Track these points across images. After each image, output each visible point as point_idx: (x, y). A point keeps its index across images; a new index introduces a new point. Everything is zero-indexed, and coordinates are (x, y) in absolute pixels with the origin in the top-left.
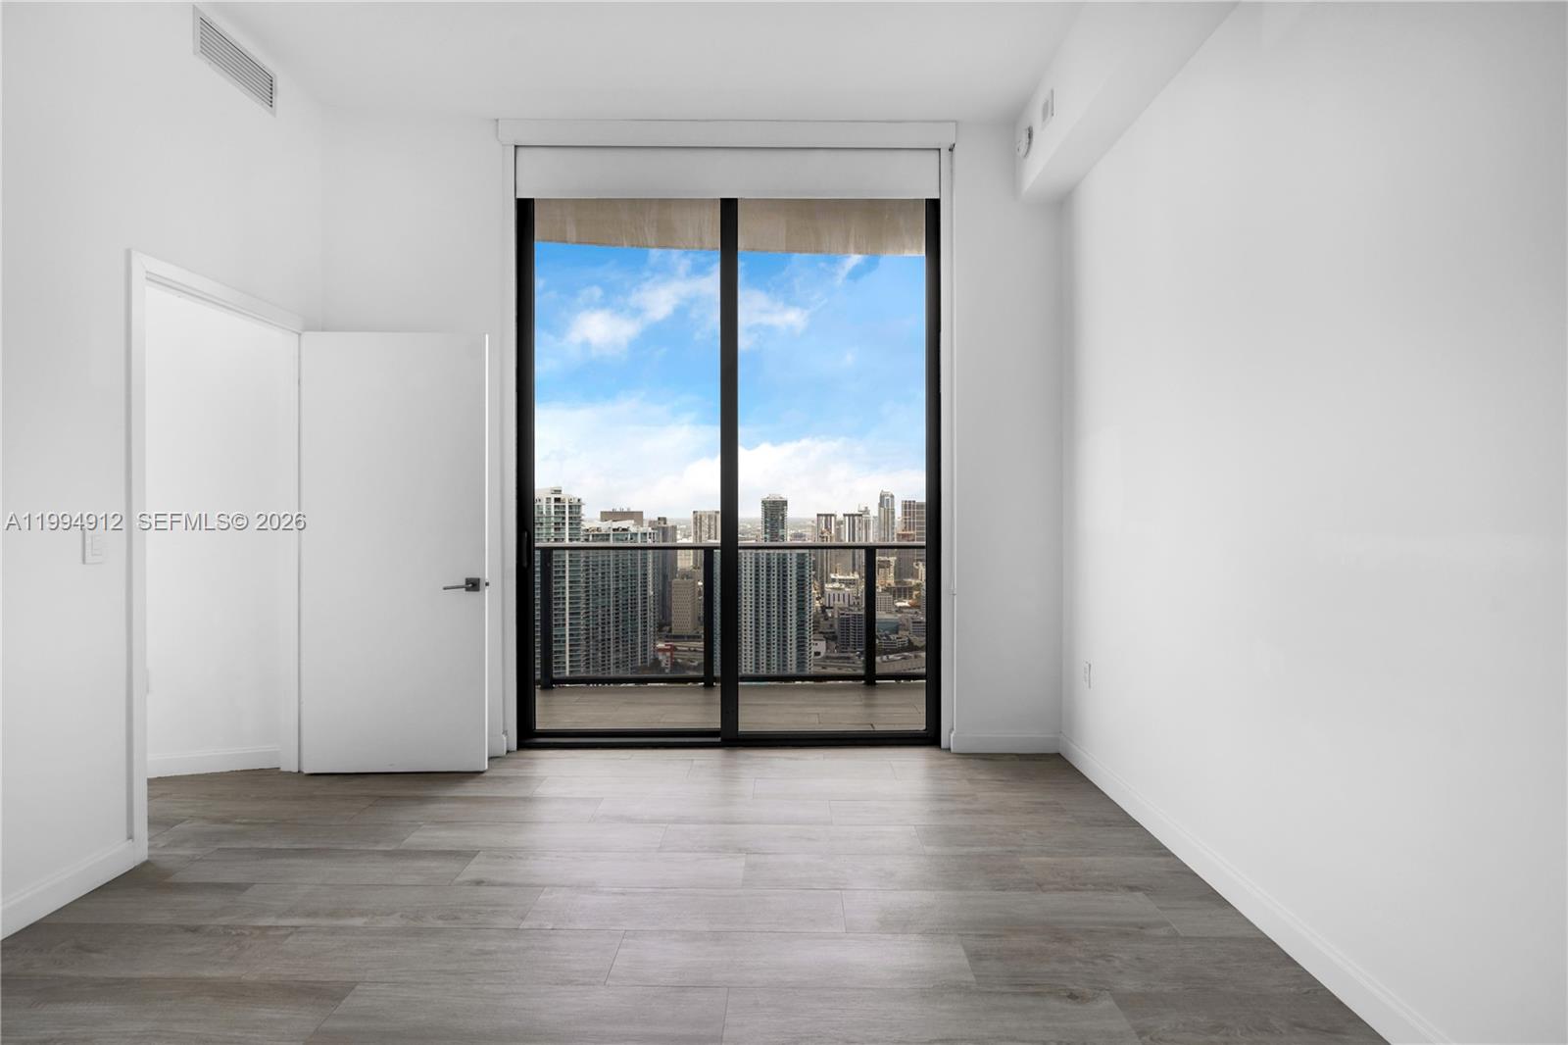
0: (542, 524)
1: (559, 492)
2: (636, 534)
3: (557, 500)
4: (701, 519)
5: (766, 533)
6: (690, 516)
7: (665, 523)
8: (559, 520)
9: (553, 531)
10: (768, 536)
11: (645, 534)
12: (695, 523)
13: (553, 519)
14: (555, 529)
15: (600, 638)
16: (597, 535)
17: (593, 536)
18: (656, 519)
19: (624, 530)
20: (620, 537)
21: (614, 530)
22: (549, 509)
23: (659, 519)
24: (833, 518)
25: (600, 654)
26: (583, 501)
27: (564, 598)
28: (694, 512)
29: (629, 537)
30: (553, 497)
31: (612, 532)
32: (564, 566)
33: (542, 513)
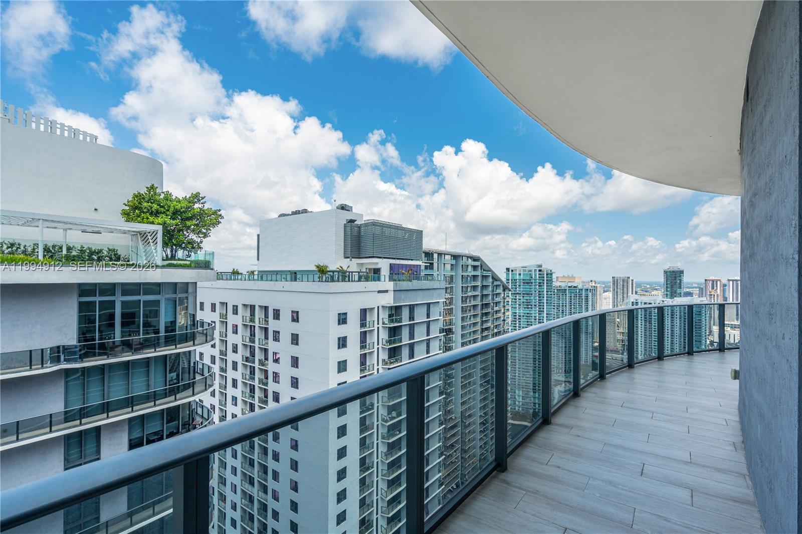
0: (532, 283)
1: (541, 266)
2: (582, 290)
3: (540, 271)
4: (617, 281)
6: (611, 280)
8: (541, 281)
9: (538, 287)
11: (587, 290)
12: (614, 284)
13: (538, 281)
14: (539, 286)
15: (561, 345)
16: (560, 290)
17: (557, 290)
19: (575, 287)
20: (572, 291)
21: (569, 287)
22: (536, 275)
24: (718, 282)
25: (560, 354)
26: (553, 271)
28: (613, 277)
29: (578, 291)
30: (538, 269)
31: (568, 289)
32: (543, 306)
33: (532, 277)
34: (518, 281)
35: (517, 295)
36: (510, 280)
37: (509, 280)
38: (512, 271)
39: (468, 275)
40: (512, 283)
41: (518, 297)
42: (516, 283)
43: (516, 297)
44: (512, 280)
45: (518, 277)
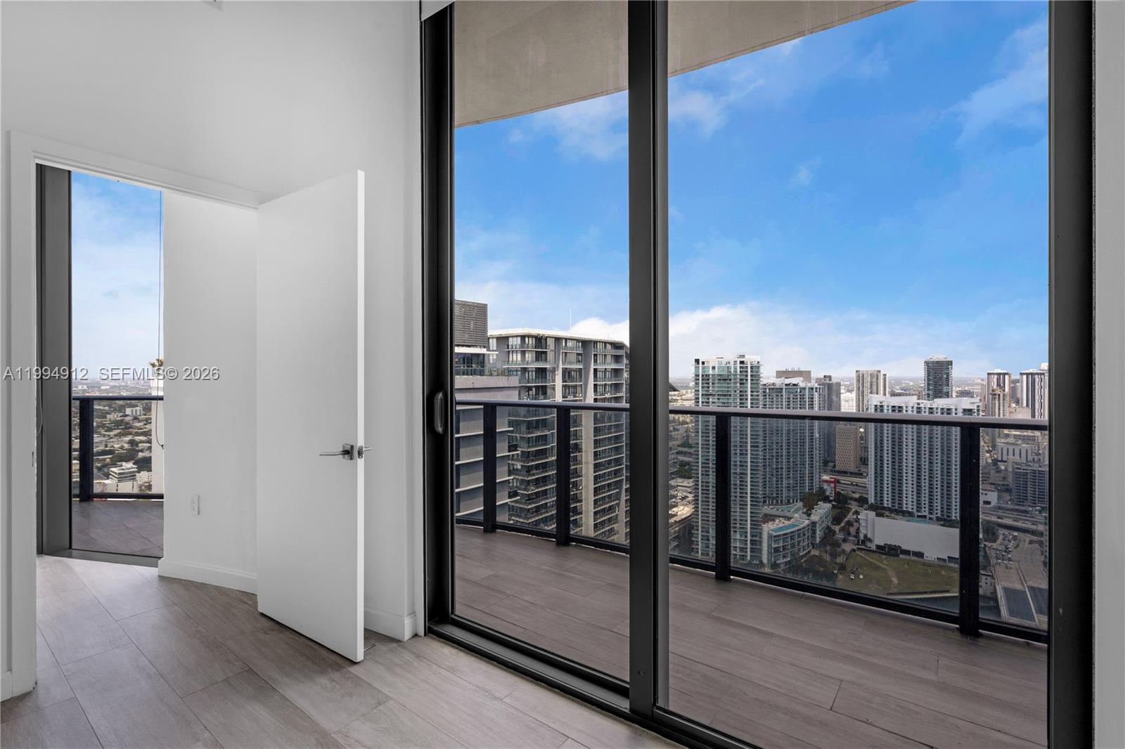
0: (730, 380)
1: (743, 356)
2: (805, 388)
3: (742, 362)
4: (863, 376)
5: (928, 390)
6: (854, 375)
7: (830, 380)
8: (743, 377)
9: (738, 385)
10: (931, 392)
11: (812, 389)
12: (858, 380)
13: (738, 376)
14: (740, 384)
15: (775, 466)
16: (773, 389)
17: (769, 389)
18: (823, 377)
19: (794, 385)
20: (791, 391)
21: (786, 385)
22: (736, 369)
23: (825, 376)
24: (1007, 376)
25: (775, 479)
26: (761, 363)
27: (747, 435)
28: (857, 371)
29: (799, 391)
30: (739, 360)
31: (784, 387)
33: (730, 372)
34: (711, 376)
35: (711, 397)
36: (700, 376)
37: (698, 375)
38: (703, 363)
39: (606, 369)
40: (702, 379)
41: (711, 400)
42: (708, 380)
43: (708, 399)
44: (703, 376)
45: (711, 372)
